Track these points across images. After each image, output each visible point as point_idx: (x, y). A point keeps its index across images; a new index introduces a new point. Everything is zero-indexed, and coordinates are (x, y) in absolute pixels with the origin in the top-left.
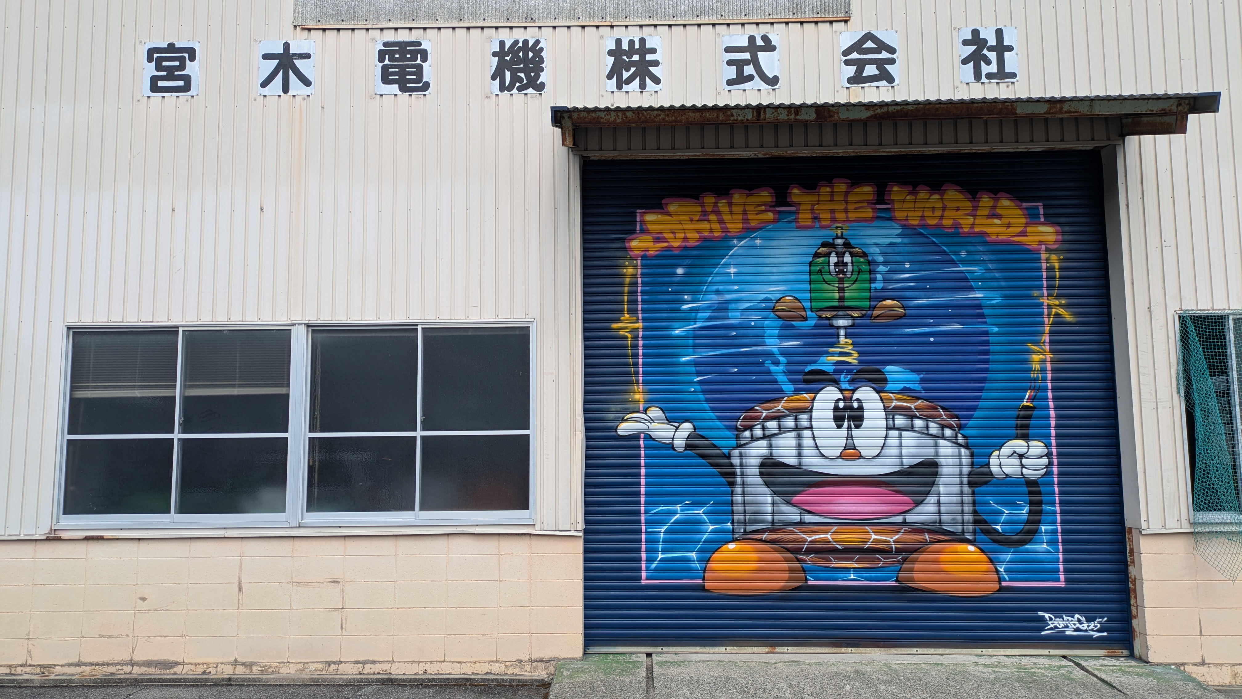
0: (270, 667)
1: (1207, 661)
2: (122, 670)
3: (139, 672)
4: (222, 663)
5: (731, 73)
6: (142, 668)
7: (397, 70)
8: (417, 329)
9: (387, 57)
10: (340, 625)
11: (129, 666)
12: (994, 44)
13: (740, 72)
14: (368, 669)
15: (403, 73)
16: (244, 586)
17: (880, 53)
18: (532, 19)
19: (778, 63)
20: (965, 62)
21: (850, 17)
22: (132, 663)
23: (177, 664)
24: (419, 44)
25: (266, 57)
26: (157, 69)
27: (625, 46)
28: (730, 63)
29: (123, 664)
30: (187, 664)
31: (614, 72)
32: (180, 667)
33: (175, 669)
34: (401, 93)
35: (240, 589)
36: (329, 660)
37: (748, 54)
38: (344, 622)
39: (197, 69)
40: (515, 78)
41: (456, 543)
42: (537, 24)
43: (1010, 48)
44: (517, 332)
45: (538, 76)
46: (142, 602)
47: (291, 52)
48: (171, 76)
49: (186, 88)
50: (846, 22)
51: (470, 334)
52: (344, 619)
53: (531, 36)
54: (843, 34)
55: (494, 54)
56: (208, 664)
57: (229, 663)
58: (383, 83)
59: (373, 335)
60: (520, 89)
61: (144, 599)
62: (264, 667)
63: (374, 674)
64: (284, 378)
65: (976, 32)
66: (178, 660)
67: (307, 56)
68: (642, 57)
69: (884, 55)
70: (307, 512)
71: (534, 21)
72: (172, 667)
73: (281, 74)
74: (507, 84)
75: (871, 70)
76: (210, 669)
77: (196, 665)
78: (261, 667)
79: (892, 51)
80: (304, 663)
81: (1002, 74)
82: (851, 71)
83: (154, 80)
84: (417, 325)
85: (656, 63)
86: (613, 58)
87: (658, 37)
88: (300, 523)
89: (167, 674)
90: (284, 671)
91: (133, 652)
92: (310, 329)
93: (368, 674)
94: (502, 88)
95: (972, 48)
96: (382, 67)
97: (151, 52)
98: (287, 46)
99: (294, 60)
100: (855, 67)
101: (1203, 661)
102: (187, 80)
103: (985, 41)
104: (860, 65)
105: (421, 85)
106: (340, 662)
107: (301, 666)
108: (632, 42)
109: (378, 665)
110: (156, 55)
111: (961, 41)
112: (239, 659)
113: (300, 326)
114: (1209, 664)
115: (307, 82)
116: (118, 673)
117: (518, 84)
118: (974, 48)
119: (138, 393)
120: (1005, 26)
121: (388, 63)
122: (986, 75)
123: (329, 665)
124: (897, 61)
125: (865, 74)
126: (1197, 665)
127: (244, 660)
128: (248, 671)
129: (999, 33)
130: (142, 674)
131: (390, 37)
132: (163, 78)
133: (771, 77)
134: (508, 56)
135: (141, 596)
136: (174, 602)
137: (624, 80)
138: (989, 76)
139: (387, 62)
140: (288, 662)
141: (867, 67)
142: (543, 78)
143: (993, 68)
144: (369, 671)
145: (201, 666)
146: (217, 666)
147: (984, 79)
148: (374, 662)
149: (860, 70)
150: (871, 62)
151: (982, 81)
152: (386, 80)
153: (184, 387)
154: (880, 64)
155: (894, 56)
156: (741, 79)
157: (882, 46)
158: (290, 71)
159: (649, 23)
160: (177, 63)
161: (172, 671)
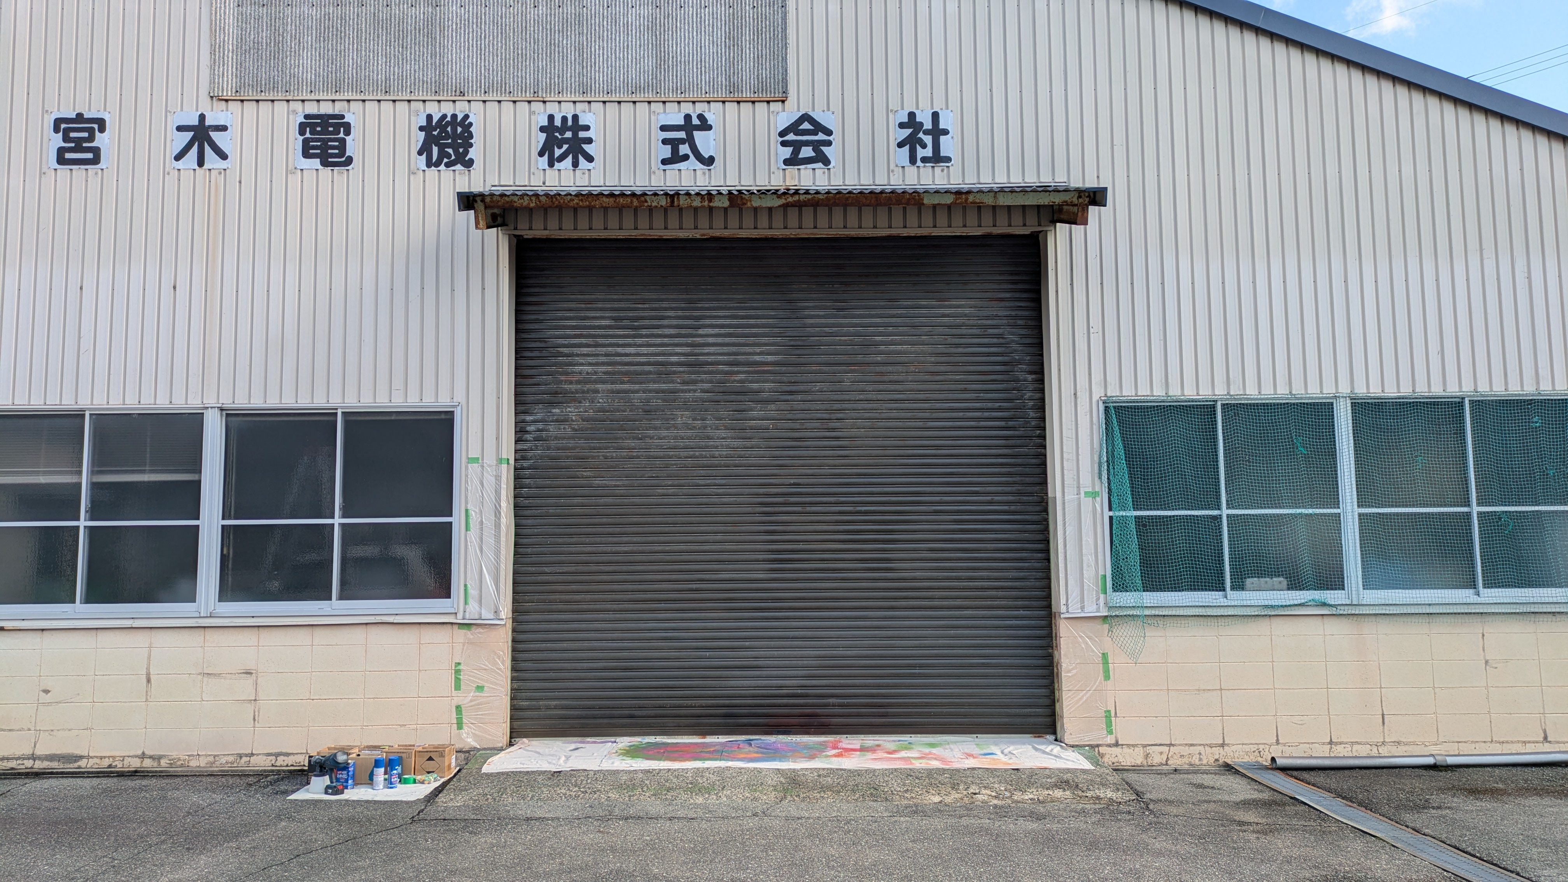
0: (179, 759)
1: (1120, 743)
2: (23, 764)
3: (41, 767)
4: (128, 756)
5: (666, 152)
6: (45, 762)
7: (319, 144)
8: (337, 413)
9: (308, 129)
10: (252, 717)
11: (31, 761)
12: (930, 127)
13: (675, 150)
14: (281, 761)
15: (325, 147)
16: (153, 678)
17: (817, 134)
18: (461, 92)
19: (714, 142)
20: (900, 145)
21: (787, 97)
22: (33, 757)
23: (81, 757)
24: (343, 117)
25: (180, 129)
26: (65, 140)
27: (558, 122)
28: (665, 142)
29: (24, 759)
30: (92, 757)
31: (546, 150)
32: (85, 761)
33: (79, 763)
34: (322, 168)
35: (149, 681)
36: (241, 752)
37: (684, 133)
38: (257, 713)
39: (107, 141)
40: (442, 154)
41: (374, 631)
42: (466, 98)
43: (946, 132)
44: (443, 417)
45: (466, 152)
46: (44, 694)
47: (207, 123)
48: (78, 149)
49: (96, 160)
50: (783, 102)
51: (393, 418)
52: (256, 710)
53: (461, 109)
54: (781, 114)
55: (421, 129)
56: (114, 757)
57: (136, 756)
58: (304, 157)
59: (291, 419)
60: (448, 165)
61: (47, 692)
62: (173, 760)
63: (287, 766)
64: (196, 465)
65: (912, 115)
66: (83, 754)
67: (224, 128)
68: (575, 134)
69: (821, 136)
70: (219, 601)
71: (464, 95)
72: (76, 761)
73: (195, 148)
74: (434, 160)
75: (807, 152)
76: (116, 763)
77: (101, 759)
78: (170, 760)
79: (829, 132)
80: (215, 756)
81: (937, 158)
82: (787, 152)
83: (61, 151)
84: (337, 409)
85: (589, 141)
86: (545, 135)
87: (591, 114)
88: (211, 613)
89: (71, 767)
90: (194, 763)
91: (35, 746)
92: (224, 413)
93: (281, 766)
94: (429, 164)
95: (908, 132)
96: (303, 141)
97: (58, 122)
98: (202, 117)
99: (210, 133)
100: (792, 148)
101: (1117, 742)
102: (96, 151)
103: (921, 124)
104: (797, 146)
105: (343, 159)
106: (252, 754)
107: (211, 759)
108: (564, 119)
109: (291, 757)
110: (63, 126)
111: (897, 124)
112: (147, 753)
113: (213, 409)
114: (1122, 745)
115: (223, 156)
116: (19, 767)
117: (446, 160)
118: (910, 131)
119: (42, 480)
120: (942, 109)
121: (310, 136)
122: (921, 159)
123: (241, 757)
124: (833, 143)
125: (801, 156)
126: (1110, 747)
127: (152, 753)
128: (155, 764)
129: (935, 116)
130: (45, 769)
131: (312, 109)
132: (70, 150)
133: (707, 157)
134: (436, 131)
135: (44, 688)
136: (78, 694)
137: (556, 157)
138: (924, 160)
139: (308, 135)
140: (198, 755)
141: (803, 148)
142: (472, 154)
143: (928, 152)
144: (282, 763)
145: (107, 759)
146: (123, 760)
147: (919, 163)
148: (287, 754)
149: (796, 152)
150: (807, 143)
151: (917, 165)
152: (306, 154)
153: (93, 473)
154: (816, 146)
155: (831, 138)
156: (676, 158)
157: (818, 127)
158: (206, 144)
159: (582, 99)
160: (86, 135)
161: (76, 765)
